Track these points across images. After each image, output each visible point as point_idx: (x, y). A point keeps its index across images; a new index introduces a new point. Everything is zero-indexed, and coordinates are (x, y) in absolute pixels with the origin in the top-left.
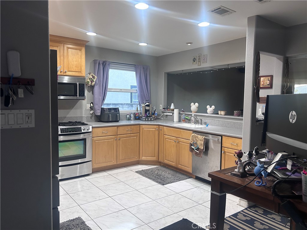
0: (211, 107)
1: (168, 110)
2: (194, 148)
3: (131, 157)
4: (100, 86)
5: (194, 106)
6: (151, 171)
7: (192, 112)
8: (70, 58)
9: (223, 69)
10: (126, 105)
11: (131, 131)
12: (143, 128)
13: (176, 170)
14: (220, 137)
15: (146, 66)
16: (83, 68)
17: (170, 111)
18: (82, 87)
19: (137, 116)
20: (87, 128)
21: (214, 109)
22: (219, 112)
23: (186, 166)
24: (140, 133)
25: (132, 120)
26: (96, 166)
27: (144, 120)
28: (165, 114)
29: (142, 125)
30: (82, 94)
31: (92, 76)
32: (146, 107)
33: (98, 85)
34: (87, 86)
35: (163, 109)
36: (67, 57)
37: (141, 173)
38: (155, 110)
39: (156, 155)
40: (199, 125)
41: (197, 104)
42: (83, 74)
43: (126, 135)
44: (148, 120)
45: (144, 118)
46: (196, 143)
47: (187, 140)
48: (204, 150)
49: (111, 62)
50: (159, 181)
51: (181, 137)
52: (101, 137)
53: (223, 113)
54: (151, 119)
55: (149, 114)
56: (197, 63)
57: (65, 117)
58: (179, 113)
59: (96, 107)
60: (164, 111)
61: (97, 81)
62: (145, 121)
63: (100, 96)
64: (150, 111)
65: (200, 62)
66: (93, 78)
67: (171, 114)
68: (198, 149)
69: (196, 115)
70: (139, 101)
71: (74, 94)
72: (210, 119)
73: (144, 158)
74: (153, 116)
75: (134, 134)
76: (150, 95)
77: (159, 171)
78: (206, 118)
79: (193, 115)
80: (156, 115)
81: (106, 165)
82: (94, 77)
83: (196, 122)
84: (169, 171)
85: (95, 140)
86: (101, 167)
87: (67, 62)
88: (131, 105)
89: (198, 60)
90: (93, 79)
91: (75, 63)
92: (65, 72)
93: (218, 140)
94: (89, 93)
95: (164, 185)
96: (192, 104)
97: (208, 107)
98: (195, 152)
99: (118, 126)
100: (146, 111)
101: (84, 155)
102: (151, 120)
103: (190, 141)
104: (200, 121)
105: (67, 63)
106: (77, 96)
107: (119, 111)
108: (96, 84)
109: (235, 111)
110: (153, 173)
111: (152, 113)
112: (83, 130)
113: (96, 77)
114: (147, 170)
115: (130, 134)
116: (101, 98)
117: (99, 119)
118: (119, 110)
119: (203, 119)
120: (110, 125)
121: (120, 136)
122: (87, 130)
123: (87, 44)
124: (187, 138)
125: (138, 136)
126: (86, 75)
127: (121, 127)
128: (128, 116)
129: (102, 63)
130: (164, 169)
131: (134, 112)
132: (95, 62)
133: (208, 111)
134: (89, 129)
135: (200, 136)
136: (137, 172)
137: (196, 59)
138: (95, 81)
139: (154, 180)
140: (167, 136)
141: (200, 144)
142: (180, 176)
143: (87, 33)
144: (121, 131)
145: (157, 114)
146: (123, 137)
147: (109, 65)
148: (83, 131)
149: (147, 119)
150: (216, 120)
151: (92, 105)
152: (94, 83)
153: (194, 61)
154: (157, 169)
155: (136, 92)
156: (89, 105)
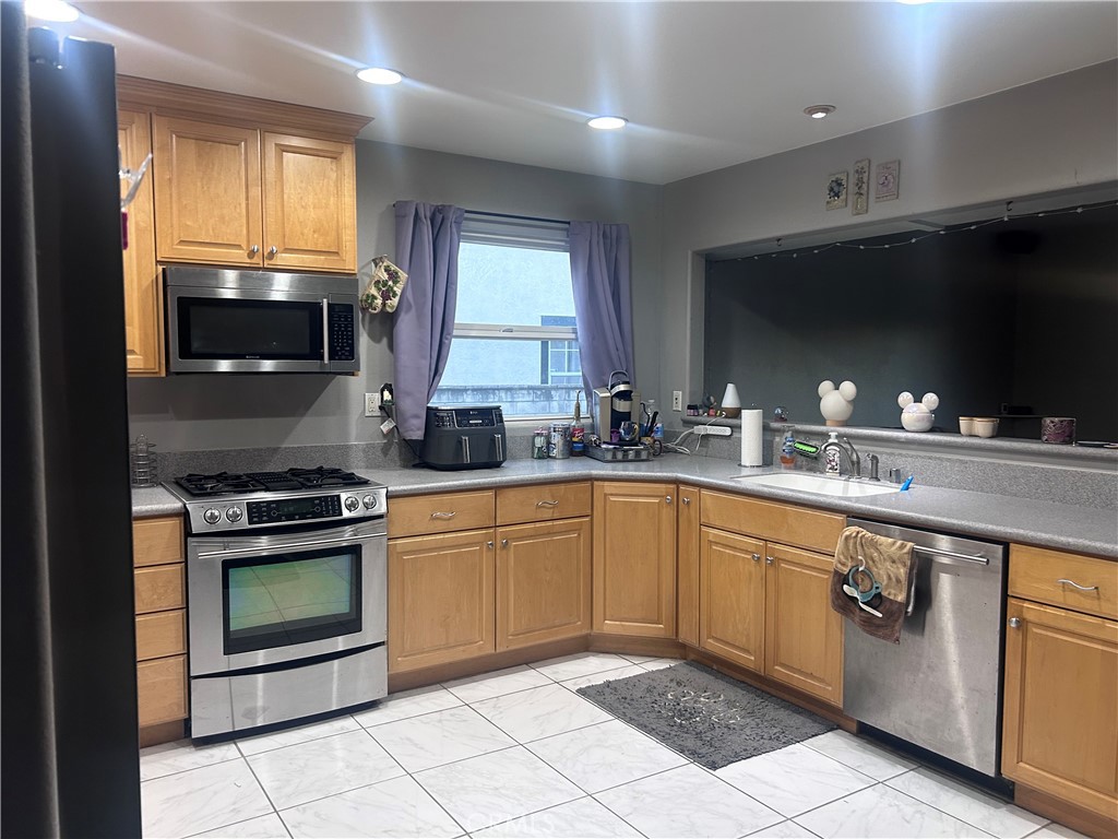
0: (918, 399)
1: (712, 412)
2: (856, 595)
3: (557, 622)
4: (420, 316)
5: (835, 398)
6: (649, 691)
7: (824, 424)
8: (291, 192)
9: (972, 224)
10: (526, 392)
11: (555, 506)
12: (606, 495)
13: (758, 685)
14: (1000, 548)
15: (614, 228)
16: (349, 237)
17: (719, 420)
18: (344, 317)
19: (575, 439)
20: (366, 500)
21: (934, 406)
22: (963, 422)
23: (811, 676)
24: (592, 516)
25: (554, 458)
26: (406, 665)
27: (609, 456)
28: (700, 430)
29: (601, 483)
30: (345, 349)
31: (387, 270)
32: (616, 401)
33: (414, 309)
34: (367, 316)
35: (690, 407)
36: (279, 189)
37: (601, 698)
38: (656, 414)
39: (667, 609)
40: (866, 480)
41: (848, 388)
42: (350, 262)
43: (532, 526)
44: (625, 460)
45: (607, 450)
46: (867, 574)
47: (816, 556)
48: (910, 609)
49: (467, 212)
50: (691, 743)
51: (784, 538)
52: (426, 538)
53: (981, 426)
54: (638, 453)
55: (630, 430)
56: (850, 204)
57: (276, 450)
58: (766, 428)
59: (407, 405)
60: (693, 418)
61: (409, 294)
62: (614, 460)
63: (424, 357)
64: (634, 418)
65: (864, 197)
66: (390, 278)
67: (727, 431)
68: (877, 600)
69: (849, 436)
70: (584, 375)
71: (307, 351)
72: (917, 457)
73: (610, 626)
74: (647, 440)
75: (566, 521)
76: (630, 349)
77: (681, 689)
78: (897, 451)
79: (833, 434)
80: (658, 436)
81: (447, 660)
82: (393, 276)
83: (849, 466)
84: (726, 692)
85: (399, 549)
86: (429, 669)
87: (279, 209)
88: (544, 392)
89: (852, 188)
90: (390, 283)
91: (312, 214)
92: (272, 255)
93: (988, 562)
94: (377, 345)
95: (714, 766)
96: (825, 386)
97: (905, 398)
98: (863, 614)
99: (498, 488)
100: (617, 418)
101: (354, 617)
102: (638, 459)
103: (834, 560)
104: (867, 464)
105: (280, 214)
106: (322, 358)
107: (502, 421)
108: (405, 304)
109: (1048, 420)
110: (655, 702)
111: (641, 426)
112: (349, 507)
113: (403, 275)
114: (627, 681)
115: (550, 523)
116: (426, 365)
117: (420, 455)
118: (501, 415)
119: (881, 453)
120: (465, 485)
121: (508, 529)
122: (366, 506)
123: (364, 133)
124: (816, 547)
125: (587, 528)
126: (363, 267)
127: (511, 493)
128: (539, 442)
129: (428, 214)
130: (703, 678)
131: (566, 423)
132: (398, 211)
133: (906, 418)
134: (373, 504)
135: (890, 540)
136: (582, 692)
137: (844, 182)
138: (398, 291)
139: (665, 738)
140: (716, 531)
141: (889, 578)
142: (783, 714)
143: (362, 75)
144: (511, 506)
145: (664, 432)
146: (520, 535)
147: (458, 223)
148: (346, 514)
149: (620, 455)
150: (948, 460)
151: (387, 396)
152: (395, 301)
153: (837, 195)
154: (672, 680)
155: (573, 336)
156: (378, 395)
